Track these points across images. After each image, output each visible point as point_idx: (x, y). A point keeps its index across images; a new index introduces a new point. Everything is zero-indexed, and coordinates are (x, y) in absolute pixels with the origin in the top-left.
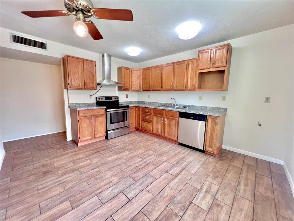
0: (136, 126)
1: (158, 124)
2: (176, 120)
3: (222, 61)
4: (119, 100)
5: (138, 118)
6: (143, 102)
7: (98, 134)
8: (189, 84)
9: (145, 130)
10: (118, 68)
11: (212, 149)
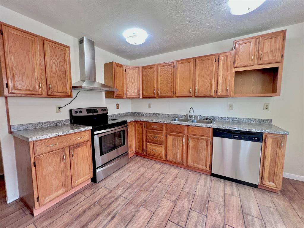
0: (136, 150)
1: (175, 147)
2: (208, 141)
3: (274, 55)
4: (108, 113)
5: (139, 138)
6: (140, 113)
7: (79, 179)
8: (220, 87)
9: (151, 155)
10: (105, 64)
11: (276, 184)
